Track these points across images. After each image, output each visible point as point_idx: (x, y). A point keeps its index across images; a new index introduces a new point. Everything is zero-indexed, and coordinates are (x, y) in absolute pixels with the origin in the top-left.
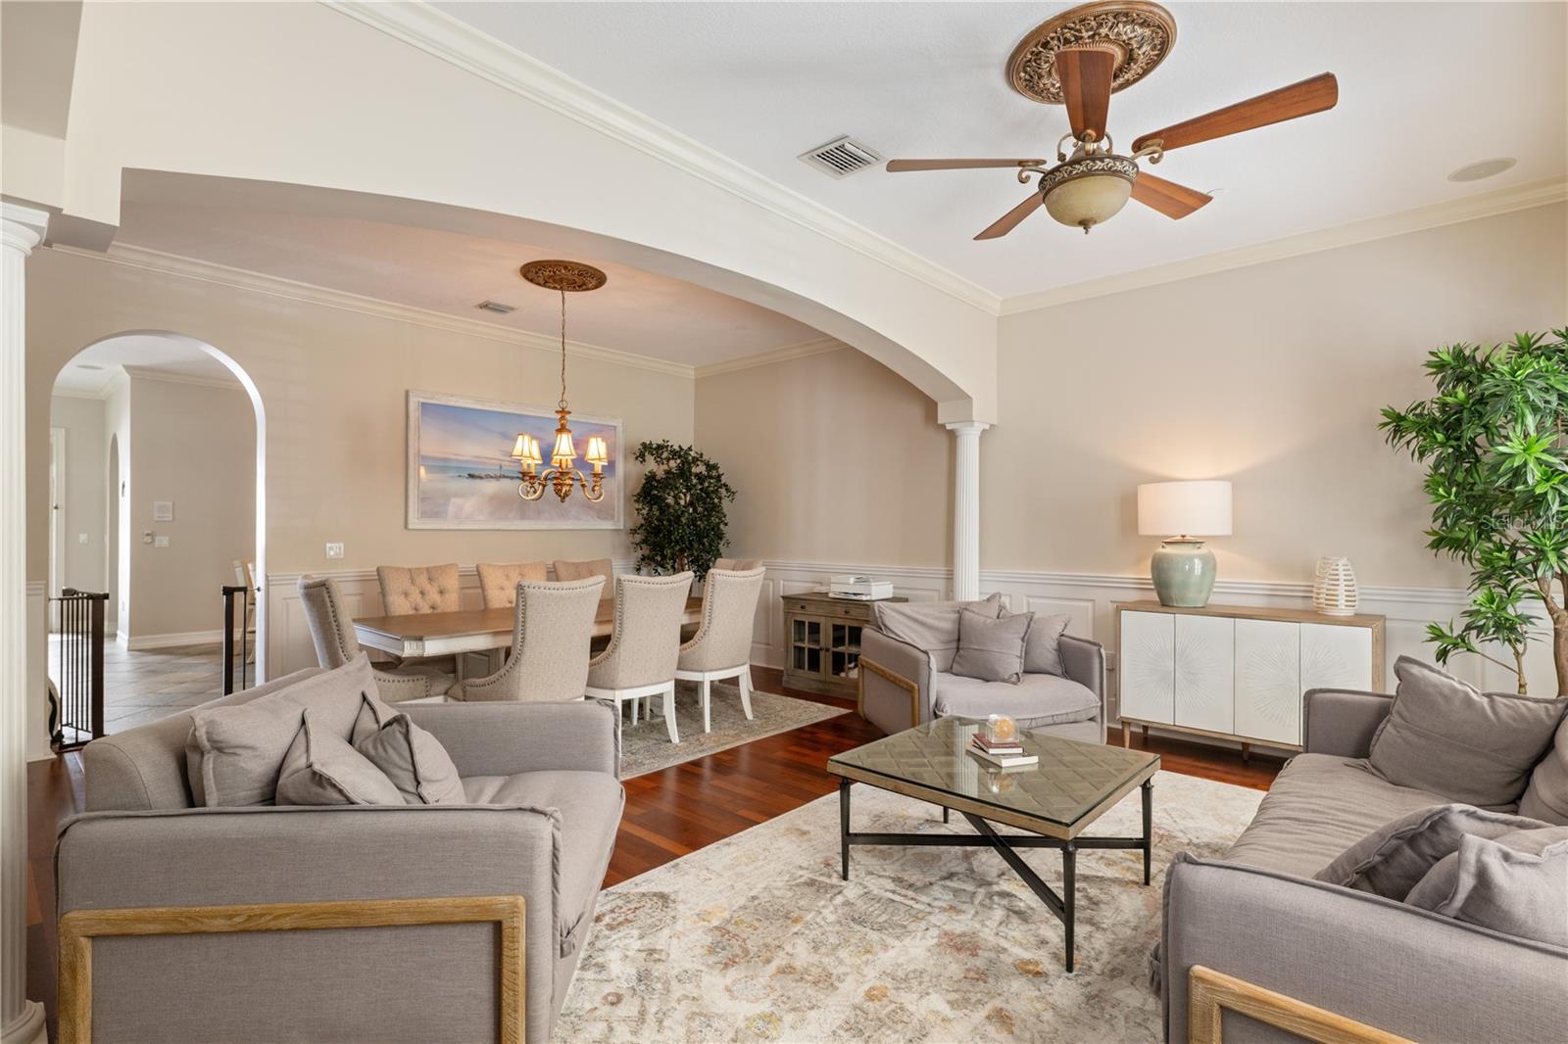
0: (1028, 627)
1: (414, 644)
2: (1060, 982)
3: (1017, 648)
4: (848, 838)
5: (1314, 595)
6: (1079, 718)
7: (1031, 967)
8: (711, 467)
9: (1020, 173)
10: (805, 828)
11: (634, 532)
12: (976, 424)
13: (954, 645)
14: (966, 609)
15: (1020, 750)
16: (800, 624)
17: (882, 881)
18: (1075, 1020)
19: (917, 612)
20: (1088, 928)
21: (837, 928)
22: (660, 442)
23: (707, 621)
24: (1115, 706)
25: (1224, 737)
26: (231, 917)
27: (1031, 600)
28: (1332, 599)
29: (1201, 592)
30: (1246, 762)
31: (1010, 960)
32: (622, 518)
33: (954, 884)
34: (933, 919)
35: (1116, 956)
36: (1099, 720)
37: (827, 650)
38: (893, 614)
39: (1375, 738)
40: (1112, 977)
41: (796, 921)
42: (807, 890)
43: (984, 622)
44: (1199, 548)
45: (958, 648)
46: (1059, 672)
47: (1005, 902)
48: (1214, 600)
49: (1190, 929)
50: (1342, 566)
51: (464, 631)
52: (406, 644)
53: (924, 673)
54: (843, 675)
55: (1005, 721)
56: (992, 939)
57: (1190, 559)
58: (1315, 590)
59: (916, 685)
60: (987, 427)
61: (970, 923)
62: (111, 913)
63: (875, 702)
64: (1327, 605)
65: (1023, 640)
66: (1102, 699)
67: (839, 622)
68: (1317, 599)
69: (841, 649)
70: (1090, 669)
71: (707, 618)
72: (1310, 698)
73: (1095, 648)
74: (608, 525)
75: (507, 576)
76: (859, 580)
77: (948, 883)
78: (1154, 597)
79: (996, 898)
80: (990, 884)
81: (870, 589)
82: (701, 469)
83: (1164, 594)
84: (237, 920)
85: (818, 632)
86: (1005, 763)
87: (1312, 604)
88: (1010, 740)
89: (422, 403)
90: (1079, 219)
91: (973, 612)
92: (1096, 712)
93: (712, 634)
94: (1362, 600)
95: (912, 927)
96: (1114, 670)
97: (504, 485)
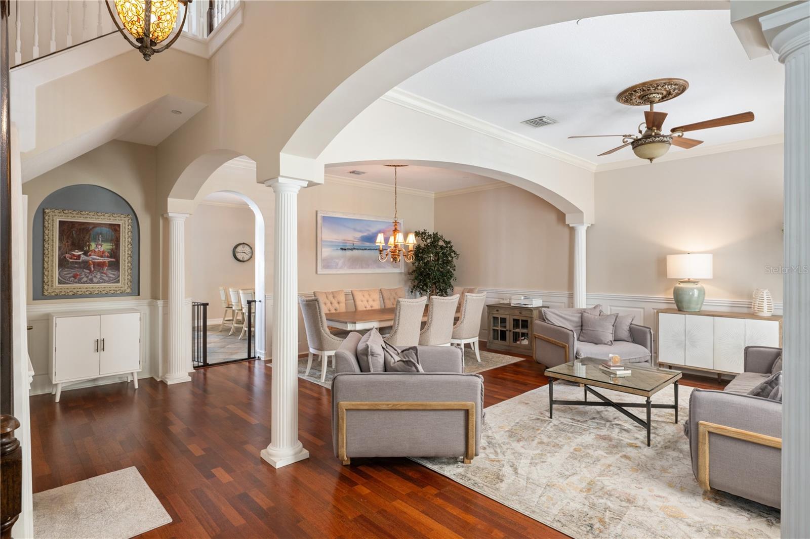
0: (616, 320)
1: (351, 325)
2: (646, 449)
3: (610, 329)
4: (552, 402)
5: (752, 306)
6: (641, 360)
7: (633, 445)
8: (447, 243)
9: (623, 140)
10: (526, 402)
11: (410, 274)
12: (585, 224)
13: (580, 328)
14: (585, 312)
15: (623, 368)
16: (495, 318)
17: (566, 419)
18: (653, 458)
19: (561, 313)
20: (654, 435)
21: (555, 432)
22: (423, 231)
23: (463, 317)
24: (657, 357)
25: (709, 371)
26: (388, 405)
27: (612, 308)
28: (761, 309)
29: (698, 304)
30: (719, 383)
31: (625, 443)
32: (403, 267)
33: (596, 421)
34: (591, 431)
35: (666, 443)
36: (650, 361)
37: (510, 331)
38: (550, 313)
39: (774, 365)
40: (665, 448)
41: (538, 430)
42: (537, 421)
43: (594, 318)
44: (697, 284)
45: (582, 330)
46: (631, 340)
47: (619, 427)
48: (704, 308)
49: (698, 410)
50: (765, 293)
51: (368, 320)
52: (349, 325)
53: (571, 340)
54: (518, 342)
55: (616, 357)
56: (616, 437)
57: (692, 289)
58: (753, 304)
59: (567, 345)
60: (590, 225)
61: (607, 432)
62: (353, 403)
63: (542, 353)
64: (758, 311)
65: (613, 326)
66: (651, 352)
67: (516, 318)
68: (754, 308)
69: (517, 330)
70: (646, 339)
71: (463, 315)
72: (747, 350)
73: (648, 330)
74: (397, 271)
75: (363, 296)
76: (526, 298)
77: (593, 420)
78: (675, 307)
79: (614, 426)
80: (611, 421)
81: (532, 302)
82: (441, 243)
83: (680, 305)
84: (390, 406)
85: (505, 322)
86: (618, 372)
87: (752, 311)
88: (618, 364)
89: (323, 217)
90: (649, 157)
91: (588, 313)
92: (648, 358)
93: (465, 322)
94: (775, 309)
95: (584, 433)
96: (656, 340)
97: (349, 253)
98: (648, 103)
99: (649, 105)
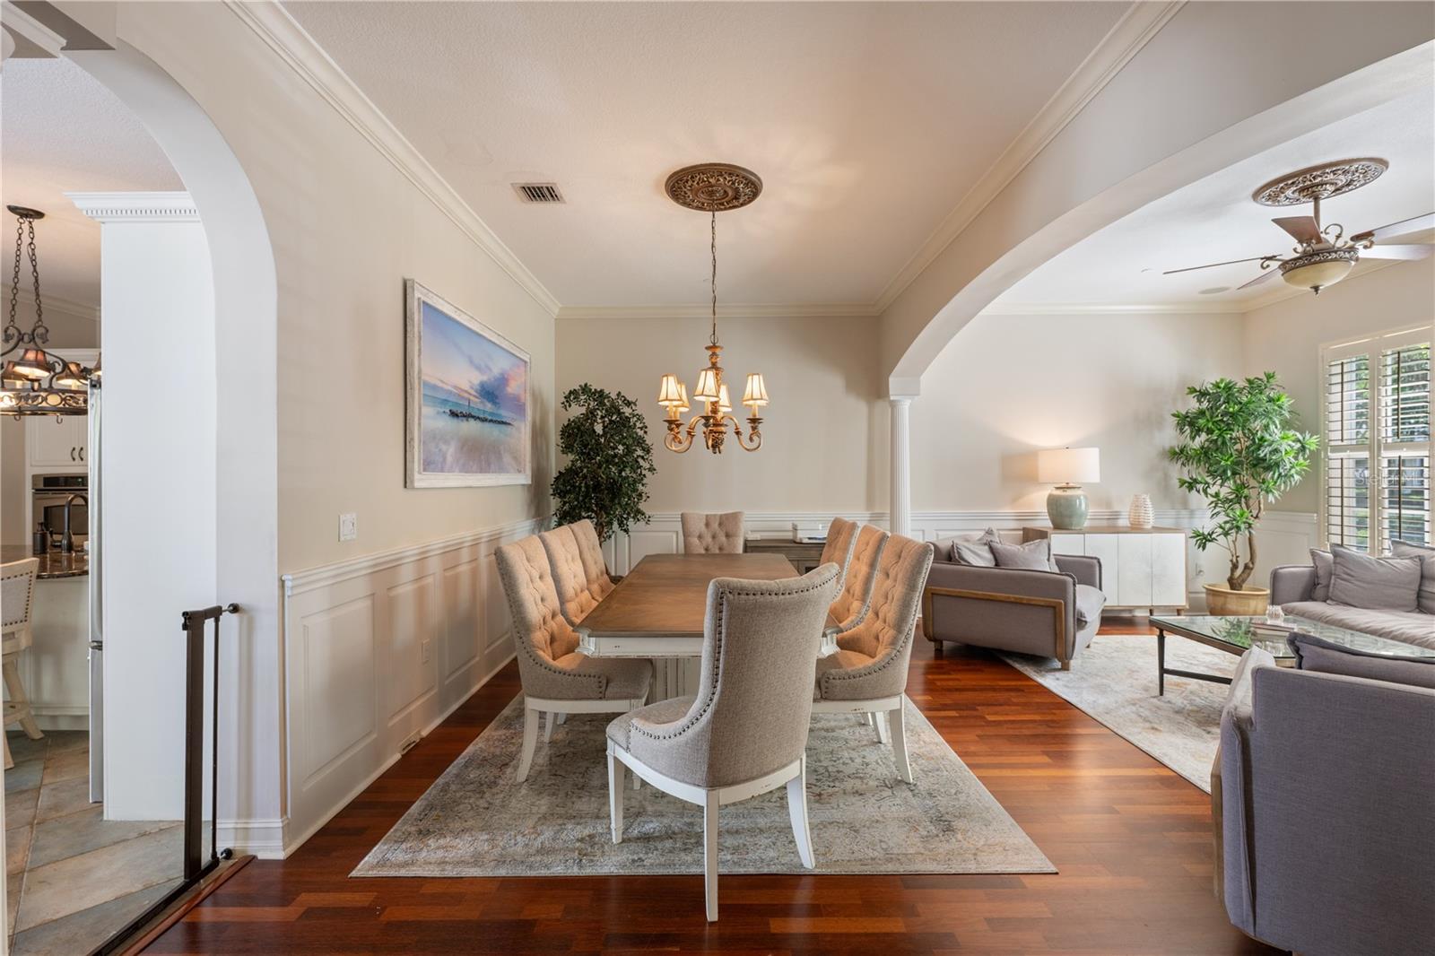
44: (1079, 490)
53: (1070, 591)
57: (1078, 497)
59: (1062, 601)
70: (1091, 576)
73: (1095, 561)
83: (1059, 521)
89: (423, 302)
97: (471, 427)
98: (1311, 199)
99: (1313, 203)
